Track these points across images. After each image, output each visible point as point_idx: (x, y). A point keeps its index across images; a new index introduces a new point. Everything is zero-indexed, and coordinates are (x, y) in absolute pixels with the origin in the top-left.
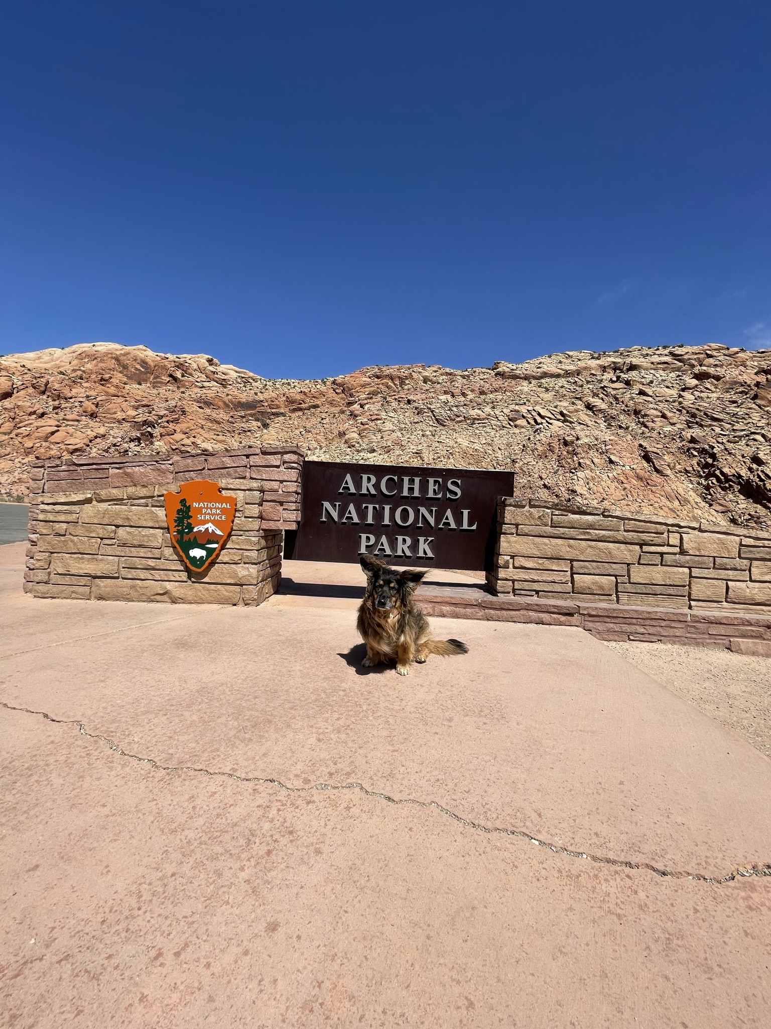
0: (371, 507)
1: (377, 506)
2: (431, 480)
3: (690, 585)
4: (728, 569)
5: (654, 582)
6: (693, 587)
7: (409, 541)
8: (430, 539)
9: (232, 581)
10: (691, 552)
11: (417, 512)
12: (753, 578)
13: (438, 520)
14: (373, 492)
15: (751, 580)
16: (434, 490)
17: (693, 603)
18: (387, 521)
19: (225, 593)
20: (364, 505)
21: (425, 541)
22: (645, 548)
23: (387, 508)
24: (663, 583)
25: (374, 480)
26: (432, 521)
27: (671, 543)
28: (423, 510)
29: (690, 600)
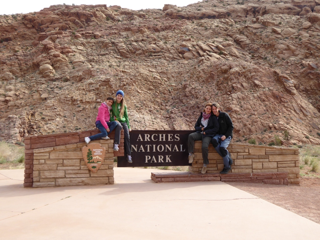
0: (148, 146)
1: (151, 145)
2: (169, 135)
3: (252, 165)
4: (262, 159)
5: (242, 165)
6: (253, 165)
7: (162, 157)
8: (170, 156)
9: (105, 176)
10: (252, 154)
11: (165, 147)
12: (270, 161)
13: (172, 149)
14: (149, 140)
15: (269, 162)
16: (170, 138)
17: (253, 170)
18: (154, 151)
19: (103, 180)
20: (146, 145)
21: (168, 157)
22: (238, 154)
23: (154, 146)
24: (244, 164)
25: (149, 136)
26: (170, 149)
27: (246, 151)
28: (167, 146)
29: (253, 169)
